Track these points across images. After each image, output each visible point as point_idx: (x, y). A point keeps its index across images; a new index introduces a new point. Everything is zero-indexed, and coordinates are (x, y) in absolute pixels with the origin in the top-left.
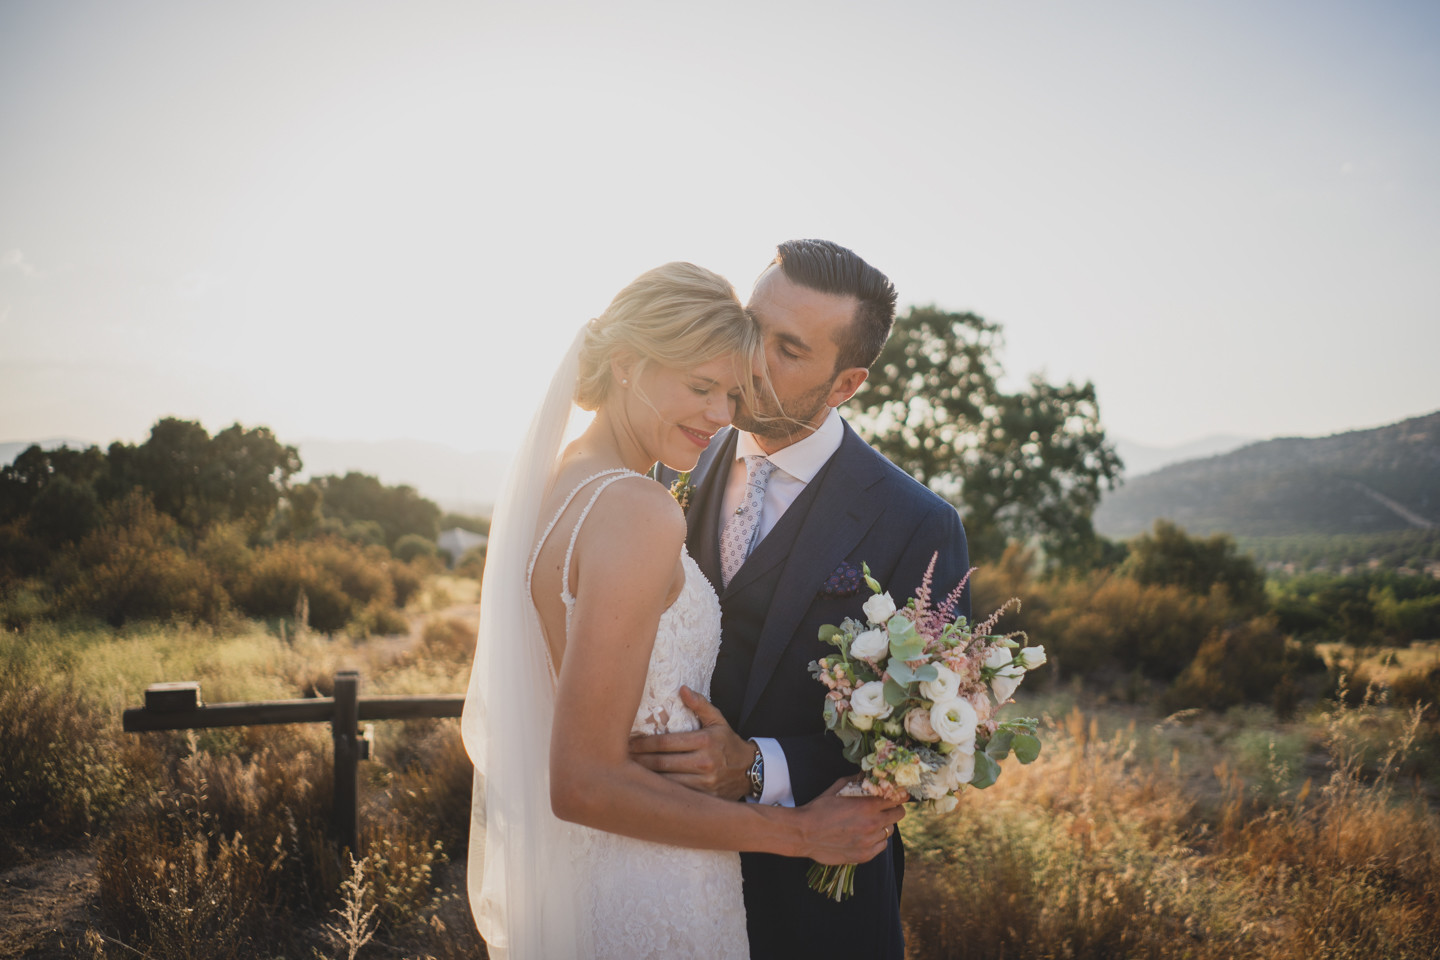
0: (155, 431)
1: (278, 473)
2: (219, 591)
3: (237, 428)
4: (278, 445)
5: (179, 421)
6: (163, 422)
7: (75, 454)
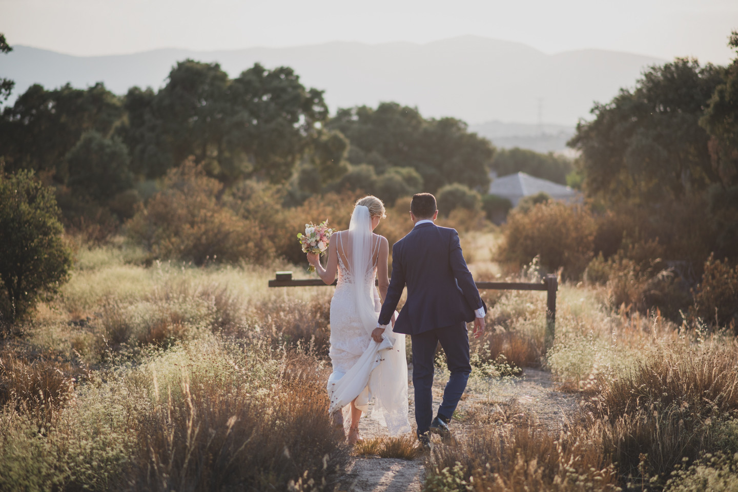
0: (173, 75)
1: (302, 119)
2: (267, 243)
3: (257, 70)
4: (301, 87)
5: (198, 63)
6: (180, 65)
7: (79, 93)
